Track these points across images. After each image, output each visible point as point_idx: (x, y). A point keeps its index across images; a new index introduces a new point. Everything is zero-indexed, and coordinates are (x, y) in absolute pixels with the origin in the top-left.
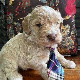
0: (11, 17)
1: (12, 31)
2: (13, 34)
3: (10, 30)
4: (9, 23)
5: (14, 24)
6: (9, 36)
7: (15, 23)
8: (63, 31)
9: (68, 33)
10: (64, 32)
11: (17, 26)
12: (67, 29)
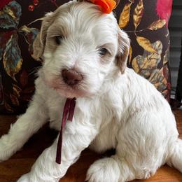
0: (15, 11)
1: (14, 50)
2: (17, 59)
3: (8, 47)
4: (7, 27)
5: (24, 32)
6: (4, 63)
7: (25, 29)
8: (149, 56)
9: (159, 61)
10: (150, 59)
11: (31, 38)
12: (157, 50)
